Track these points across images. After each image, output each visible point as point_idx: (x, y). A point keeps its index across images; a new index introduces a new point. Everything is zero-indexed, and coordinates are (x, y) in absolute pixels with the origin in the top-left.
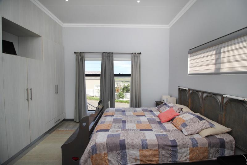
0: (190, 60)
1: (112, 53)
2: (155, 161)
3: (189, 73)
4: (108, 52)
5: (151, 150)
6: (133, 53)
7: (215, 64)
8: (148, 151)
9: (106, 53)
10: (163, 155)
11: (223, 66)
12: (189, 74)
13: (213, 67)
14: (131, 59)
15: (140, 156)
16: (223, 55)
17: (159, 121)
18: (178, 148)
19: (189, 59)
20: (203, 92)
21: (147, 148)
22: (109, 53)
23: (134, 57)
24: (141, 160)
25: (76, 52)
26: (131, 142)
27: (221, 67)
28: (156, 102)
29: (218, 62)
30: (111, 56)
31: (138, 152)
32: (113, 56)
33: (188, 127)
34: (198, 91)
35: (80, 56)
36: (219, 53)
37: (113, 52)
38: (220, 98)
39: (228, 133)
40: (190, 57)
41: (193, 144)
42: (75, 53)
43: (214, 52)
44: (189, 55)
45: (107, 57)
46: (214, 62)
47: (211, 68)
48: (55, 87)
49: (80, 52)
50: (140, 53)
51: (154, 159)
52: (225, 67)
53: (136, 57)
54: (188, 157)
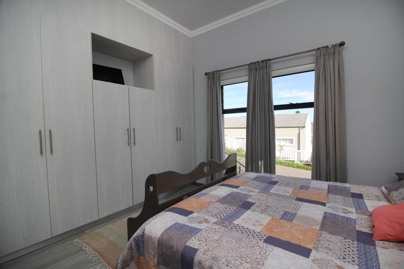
1: (269, 60)
6: (318, 49)
9: (257, 62)
14: (314, 65)
17: (367, 230)
22: (262, 61)
23: (322, 57)
25: (208, 72)
28: (397, 174)
30: (266, 68)
32: (269, 67)
35: (214, 78)
37: (271, 58)
42: (206, 74)
45: (258, 70)
48: (175, 130)
49: (213, 72)
50: (342, 44)
53: (327, 57)
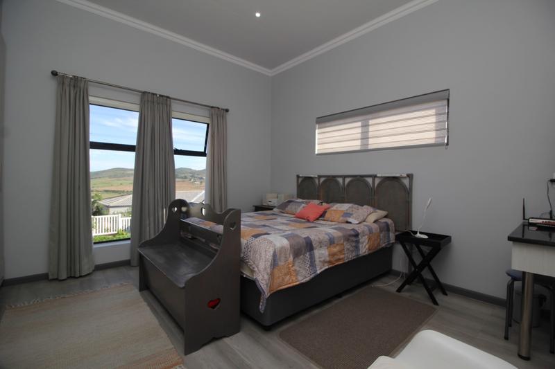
0: (319, 133)
1: (169, 98)
2: (342, 259)
3: (316, 153)
4: (159, 93)
5: (337, 245)
6: (212, 107)
7: (362, 139)
8: (335, 247)
9: (153, 94)
10: (348, 249)
11: (371, 141)
12: (318, 154)
13: (359, 143)
14: (208, 119)
15: (329, 255)
16: (371, 129)
18: (360, 236)
19: (317, 131)
20: (344, 177)
21: (334, 243)
22: (160, 96)
24: (330, 262)
26: (317, 239)
27: (370, 143)
29: (365, 137)
30: (167, 105)
31: (326, 250)
32: (170, 106)
33: (354, 215)
34: (334, 177)
36: (365, 126)
37: (170, 96)
38: (370, 180)
39: (386, 217)
40: (319, 128)
41: (369, 230)
42: (54, 74)
43: (359, 124)
44: (317, 126)
45: (156, 104)
46: (359, 136)
47: (356, 145)
50: (227, 111)
51: (342, 256)
52: (374, 143)
54: (367, 247)
